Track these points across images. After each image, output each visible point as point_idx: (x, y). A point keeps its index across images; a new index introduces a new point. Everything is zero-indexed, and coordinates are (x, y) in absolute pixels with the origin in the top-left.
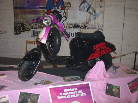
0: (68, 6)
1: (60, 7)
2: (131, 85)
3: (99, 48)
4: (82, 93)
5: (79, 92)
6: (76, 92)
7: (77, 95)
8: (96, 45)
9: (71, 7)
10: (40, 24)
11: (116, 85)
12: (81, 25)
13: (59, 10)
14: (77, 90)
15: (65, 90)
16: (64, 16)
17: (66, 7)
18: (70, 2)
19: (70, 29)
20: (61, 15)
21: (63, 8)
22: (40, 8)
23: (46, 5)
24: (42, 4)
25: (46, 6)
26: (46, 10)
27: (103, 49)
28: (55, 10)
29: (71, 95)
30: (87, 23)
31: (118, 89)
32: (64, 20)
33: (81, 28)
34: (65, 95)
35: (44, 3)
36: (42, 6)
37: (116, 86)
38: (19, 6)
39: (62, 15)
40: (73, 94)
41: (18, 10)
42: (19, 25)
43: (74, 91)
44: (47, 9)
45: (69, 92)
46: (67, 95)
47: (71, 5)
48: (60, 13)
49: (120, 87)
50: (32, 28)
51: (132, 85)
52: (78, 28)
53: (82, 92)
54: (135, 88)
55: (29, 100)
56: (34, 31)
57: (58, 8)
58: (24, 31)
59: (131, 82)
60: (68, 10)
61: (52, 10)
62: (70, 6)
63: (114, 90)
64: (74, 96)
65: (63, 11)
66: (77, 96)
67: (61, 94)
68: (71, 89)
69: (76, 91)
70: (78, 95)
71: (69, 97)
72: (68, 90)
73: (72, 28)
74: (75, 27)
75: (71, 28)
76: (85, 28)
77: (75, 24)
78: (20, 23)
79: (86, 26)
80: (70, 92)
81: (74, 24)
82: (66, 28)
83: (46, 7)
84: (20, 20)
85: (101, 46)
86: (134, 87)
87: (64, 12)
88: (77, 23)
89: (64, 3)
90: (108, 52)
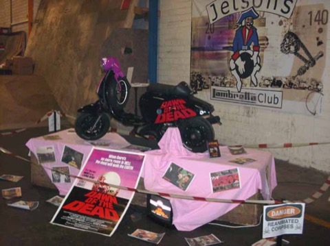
0: (263, 44)
1: (251, 47)
2: (217, 177)
3: (170, 106)
5: (126, 163)
6: (122, 163)
8: (166, 102)
9: (269, 46)
10: (222, 78)
11: (187, 170)
12: (284, 81)
13: (250, 52)
14: (125, 160)
15: (110, 156)
16: (257, 63)
17: (261, 46)
18: (268, 37)
19: (267, 89)
20: (253, 61)
21: (257, 48)
22: (225, 48)
23: (233, 43)
24: (227, 41)
25: (232, 45)
26: (232, 53)
27: (177, 110)
28: (244, 51)
29: (114, 163)
30: (294, 78)
31: (189, 176)
32: (257, 71)
33: (283, 87)
34: (106, 162)
35: (229, 39)
36: (227, 45)
37: (188, 172)
38: (197, 45)
39: (255, 62)
41: (196, 53)
42: (195, 79)
43: (121, 160)
44: (233, 50)
45: (113, 159)
46: (110, 162)
47: (269, 41)
48: (252, 57)
49: (193, 175)
50: (212, 85)
51: (220, 179)
52: (280, 86)
53: (129, 165)
54: (223, 186)
55: (73, 159)
56: (214, 90)
57: (249, 49)
58: (201, 90)
59: (219, 173)
60: (263, 51)
61: (241, 52)
62: (268, 44)
63: (180, 176)
64: (117, 166)
65: (256, 53)
66: (120, 167)
67: (102, 159)
68: (118, 157)
69: (123, 161)
70: (122, 167)
71: (110, 165)
72: (114, 157)
73: (269, 87)
74: (275, 85)
75: (267, 86)
76: (291, 87)
77: (274, 79)
78: (198, 75)
79: (292, 84)
80: (116, 159)
81: (272, 79)
82: (260, 86)
83: (233, 47)
84: (198, 70)
85: (174, 105)
86: (222, 182)
87: (258, 56)
88: (278, 77)
89: (259, 38)
90: (188, 116)
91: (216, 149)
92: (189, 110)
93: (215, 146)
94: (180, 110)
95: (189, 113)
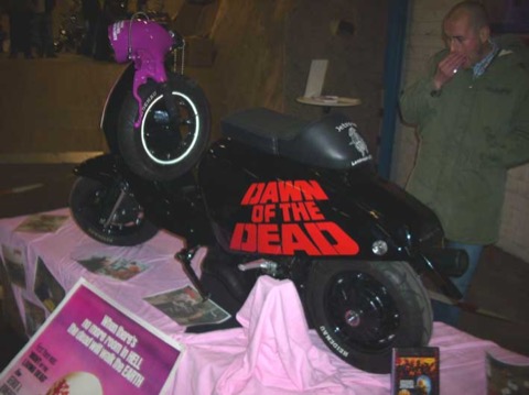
3: (270, 202)
4: (135, 369)
5: (134, 358)
6: (125, 353)
7: (119, 360)
8: (261, 186)
14: (133, 345)
15: (107, 321)
27: (293, 221)
29: (105, 346)
34: (91, 336)
40: (111, 351)
43: (124, 343)
45: (109, 333)
46: (97, 340)
53: (138, 368)
64: (110, 359)
66: (114, 366)
67: (87, 324)
68: (121, 329)
69: (129, 347)
70: (118, 366)
71: (96, 348)
72: (113, 327)
80: (114, 336)
85: (285, 198)
90: (327, 249)
91: (426, 383)
92: (334, 229)
93: (425, 370)
94: (301, 223)
95: (333, 242)
